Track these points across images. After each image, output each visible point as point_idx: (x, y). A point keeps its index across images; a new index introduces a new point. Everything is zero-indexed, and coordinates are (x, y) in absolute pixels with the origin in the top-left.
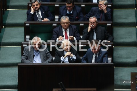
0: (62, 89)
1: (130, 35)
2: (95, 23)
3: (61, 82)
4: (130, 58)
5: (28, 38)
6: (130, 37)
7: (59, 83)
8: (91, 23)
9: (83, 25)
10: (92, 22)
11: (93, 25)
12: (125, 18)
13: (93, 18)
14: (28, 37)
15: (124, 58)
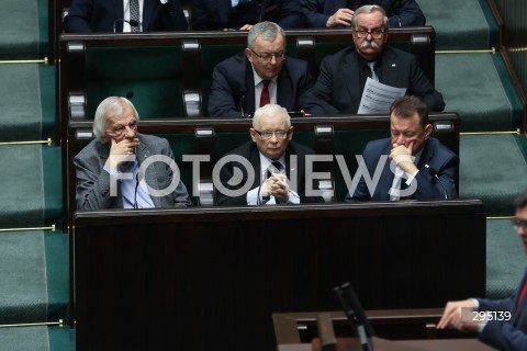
0: (351, 312)
1: (477, 86)
2: (379, 32)
3: (346, 285)
4: (498, 178)
5: (76, 105)
6: (478, 94)
7: (337, 289)
8: (365, 30)
9: (310, 42)
10: (370, 27)
11: (373, 39)
12: (441, 17)
13: (372, 10)
14: (77, 100)
15: (476, 180)
